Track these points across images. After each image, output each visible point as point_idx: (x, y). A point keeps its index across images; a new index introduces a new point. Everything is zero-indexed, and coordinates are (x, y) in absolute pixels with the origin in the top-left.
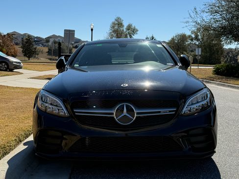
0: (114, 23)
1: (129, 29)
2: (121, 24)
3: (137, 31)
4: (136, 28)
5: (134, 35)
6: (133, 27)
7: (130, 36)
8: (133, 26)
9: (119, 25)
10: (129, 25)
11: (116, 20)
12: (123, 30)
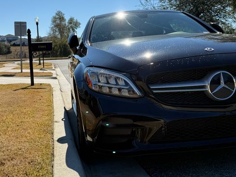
0: (55, 18)
1: (71, 23)
2: (63, 18)
3: (80, 24)
4: (78, 21)
5: (76, 29)
6: (75, 21)
7: (73, 29)
8: (75, 19)
9: (60, 19)
10: (71, 19)
11: (57, 14)
12: (65, 24)
